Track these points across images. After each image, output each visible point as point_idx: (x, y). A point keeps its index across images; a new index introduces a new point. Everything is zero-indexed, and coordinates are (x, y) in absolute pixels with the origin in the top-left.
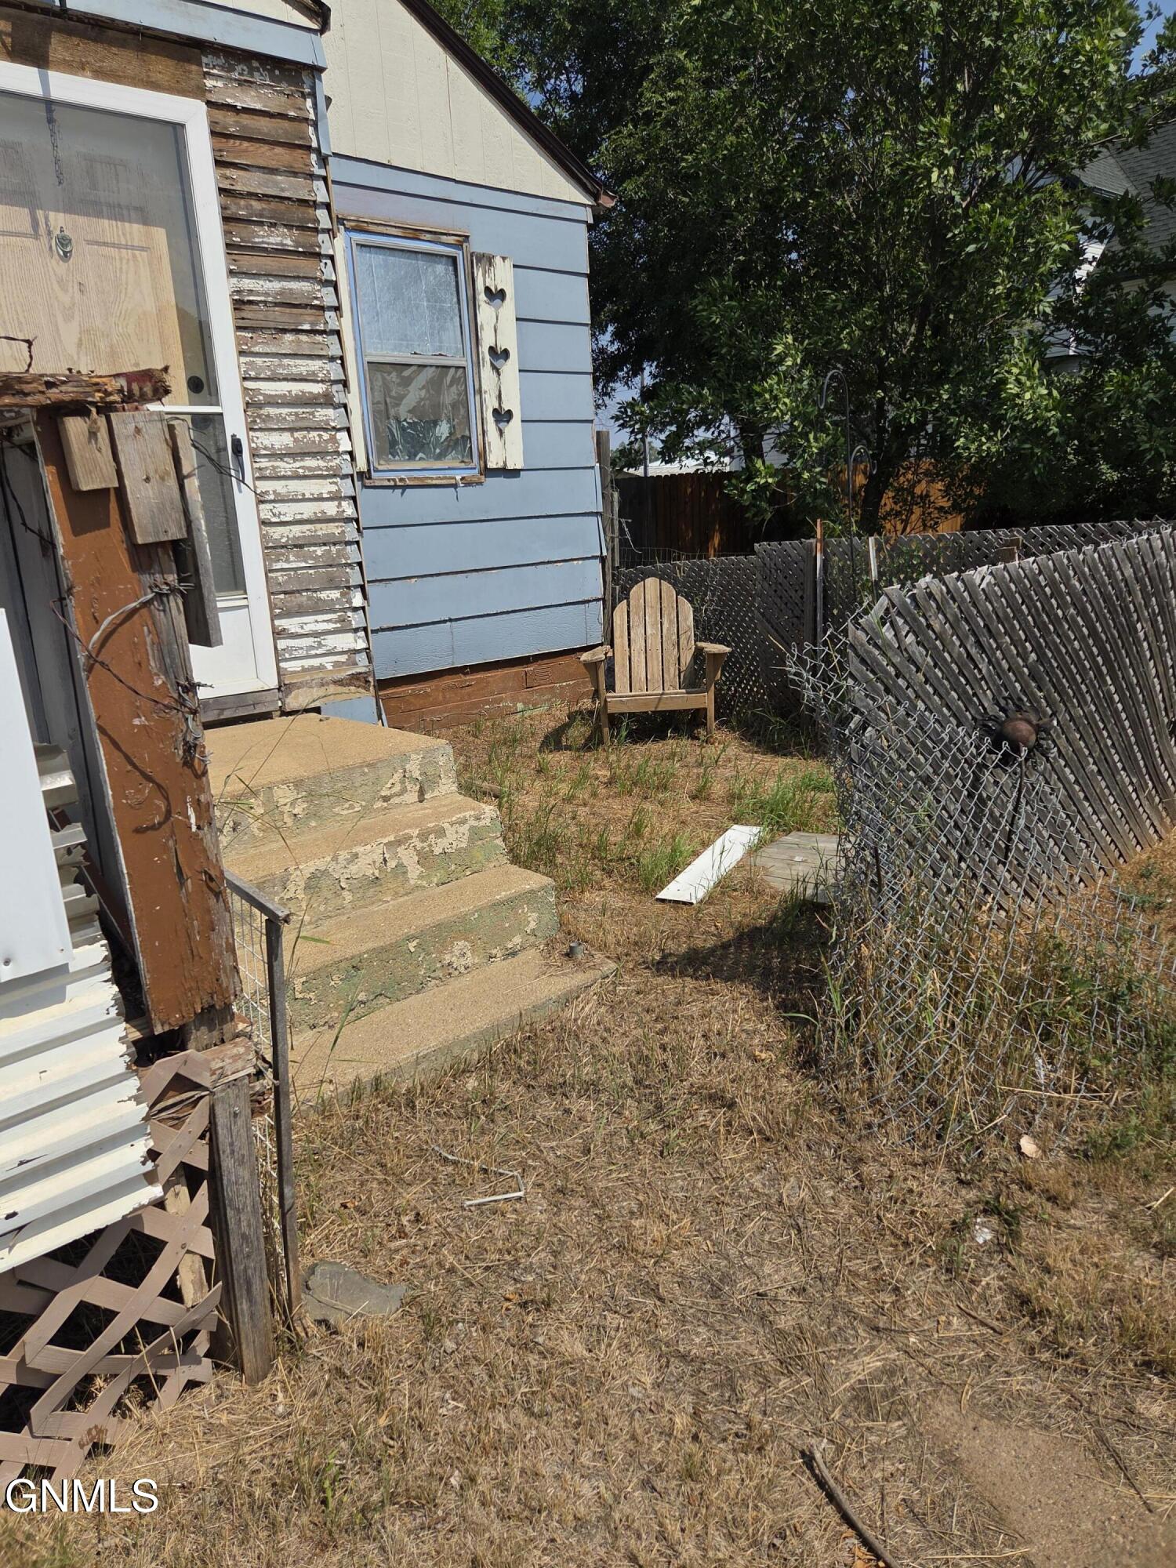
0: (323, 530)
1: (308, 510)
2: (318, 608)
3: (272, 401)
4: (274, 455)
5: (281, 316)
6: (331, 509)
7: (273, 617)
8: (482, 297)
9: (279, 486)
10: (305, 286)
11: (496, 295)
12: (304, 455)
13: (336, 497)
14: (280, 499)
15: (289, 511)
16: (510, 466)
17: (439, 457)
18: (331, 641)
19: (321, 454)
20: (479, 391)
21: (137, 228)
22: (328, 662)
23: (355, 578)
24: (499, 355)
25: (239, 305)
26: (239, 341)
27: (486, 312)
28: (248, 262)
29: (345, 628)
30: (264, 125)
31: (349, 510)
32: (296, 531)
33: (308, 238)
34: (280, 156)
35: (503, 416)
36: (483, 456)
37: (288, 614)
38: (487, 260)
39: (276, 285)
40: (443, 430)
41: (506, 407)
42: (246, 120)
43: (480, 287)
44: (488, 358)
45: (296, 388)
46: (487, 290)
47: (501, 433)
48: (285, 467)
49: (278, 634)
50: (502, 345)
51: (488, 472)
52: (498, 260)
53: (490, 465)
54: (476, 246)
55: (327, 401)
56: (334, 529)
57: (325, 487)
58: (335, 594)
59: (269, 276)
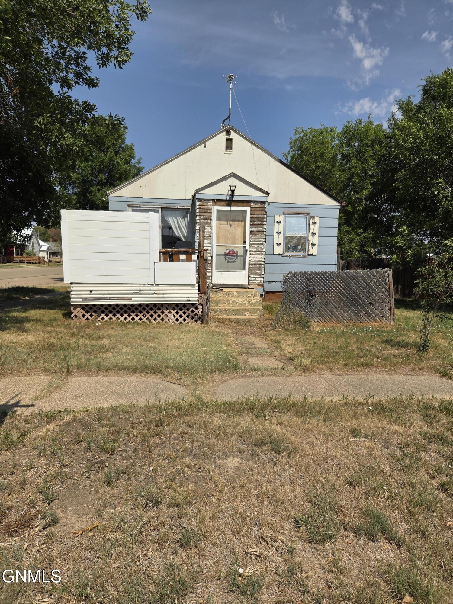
0: (259, 262)
1: (257, 259)
2: (256, 274)
3: (254, 244)
4: (253, 252)
5: (257, 233)
6: (260, 259)
7: (249, 274)
8: (311, 224)
9: (253, 256)
10: (261, 229)
11: (314, 223)
12: (257, 252)
13: (262, 258)
14: (253, 258)
15: (254, 259)
16: (314, 254)
17: (298, 252)
18: (258, 279)
19: (260, 252)
20: (308, 240)
21: (240, 223)
22: (257, 282)
23: (263, 270)
24: (314, 234)
25: (251, 232)
26: (250, 236)
27: (312, 226)
28: (253, 226)
29: (260, 277)
30: (258, 209)
31: (263, 260)
32: (255, 262)
33: (263, 222)
34: (260, 212)
35: (313, 245)
36: (308, 252)
37: (251, 274)
38: (314, 217)
39: (257, 229)
40: (300, 247)
41: (314, 243)
42: (256, 209)
43: (311, 222)
44: (311, 234)
45: (258, 242)
46: (313, 222)
47: (312, 248)
48: (254, 253)
49: (249, 276)
50: (315, 232)
51: (309, 255)
52: (316, 217)
53: (309, 254)
54: (311, 215)
55: (262, 244)
56: (261, 262)
57: (260, 256)
58: (259, 272)
59: (256, 228)
